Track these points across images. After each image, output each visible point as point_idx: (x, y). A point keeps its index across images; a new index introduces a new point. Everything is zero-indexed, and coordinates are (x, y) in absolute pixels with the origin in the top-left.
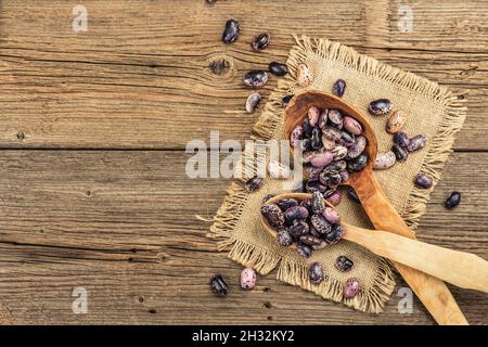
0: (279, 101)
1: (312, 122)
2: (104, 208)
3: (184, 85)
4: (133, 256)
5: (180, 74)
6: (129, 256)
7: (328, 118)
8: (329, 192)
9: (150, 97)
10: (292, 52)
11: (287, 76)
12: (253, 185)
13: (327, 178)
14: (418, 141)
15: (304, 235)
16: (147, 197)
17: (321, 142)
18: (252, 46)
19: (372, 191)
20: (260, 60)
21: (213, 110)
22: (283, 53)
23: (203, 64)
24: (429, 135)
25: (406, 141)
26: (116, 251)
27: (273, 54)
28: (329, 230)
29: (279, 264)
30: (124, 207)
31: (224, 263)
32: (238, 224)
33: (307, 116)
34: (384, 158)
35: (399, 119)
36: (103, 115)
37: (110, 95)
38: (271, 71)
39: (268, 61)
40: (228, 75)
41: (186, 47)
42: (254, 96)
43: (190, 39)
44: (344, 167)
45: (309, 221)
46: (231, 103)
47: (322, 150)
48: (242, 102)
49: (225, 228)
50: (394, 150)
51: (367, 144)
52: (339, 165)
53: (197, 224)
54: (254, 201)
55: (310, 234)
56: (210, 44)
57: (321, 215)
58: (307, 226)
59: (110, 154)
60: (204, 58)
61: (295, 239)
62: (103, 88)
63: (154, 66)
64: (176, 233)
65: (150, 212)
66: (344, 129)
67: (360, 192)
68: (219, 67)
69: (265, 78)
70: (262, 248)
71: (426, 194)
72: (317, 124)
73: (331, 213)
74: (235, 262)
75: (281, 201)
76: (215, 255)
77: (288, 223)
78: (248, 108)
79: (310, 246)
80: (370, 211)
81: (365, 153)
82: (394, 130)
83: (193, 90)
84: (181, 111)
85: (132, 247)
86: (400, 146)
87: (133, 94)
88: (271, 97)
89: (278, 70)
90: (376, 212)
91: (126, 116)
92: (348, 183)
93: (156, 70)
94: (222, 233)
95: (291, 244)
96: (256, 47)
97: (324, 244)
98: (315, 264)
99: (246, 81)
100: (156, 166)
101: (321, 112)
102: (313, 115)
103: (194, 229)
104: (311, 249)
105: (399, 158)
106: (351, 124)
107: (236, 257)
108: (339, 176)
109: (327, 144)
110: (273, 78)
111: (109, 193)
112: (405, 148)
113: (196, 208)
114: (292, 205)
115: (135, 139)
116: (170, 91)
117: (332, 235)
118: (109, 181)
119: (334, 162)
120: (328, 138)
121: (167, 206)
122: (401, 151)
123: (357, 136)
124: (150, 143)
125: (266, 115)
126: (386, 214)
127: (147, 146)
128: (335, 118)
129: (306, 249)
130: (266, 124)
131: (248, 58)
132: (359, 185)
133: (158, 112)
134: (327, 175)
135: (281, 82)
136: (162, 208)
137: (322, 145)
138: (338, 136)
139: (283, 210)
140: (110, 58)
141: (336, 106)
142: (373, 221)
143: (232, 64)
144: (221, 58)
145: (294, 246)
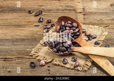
3: (27, 29)
4: (5, 60)
7: (67, 23)
15: (61, 47)
16: (12, 48)
29: (53, 60)
30: (5, 50)
31: (35, 61)
36: (2, 34)
40: (39, 27)
43: (29, 22)
63: (19, 26)
65: (13, 51)
82: (87, 34)
90: (83, 44)
92: (74, 41)
98: (65, 59)
102: (63, 23)
121: (18, 50)
122: (90, 38)
126: (86, 44)
127: (14, 39)
143: (41, 25)
144: (38, 24)
145: (58, 54)
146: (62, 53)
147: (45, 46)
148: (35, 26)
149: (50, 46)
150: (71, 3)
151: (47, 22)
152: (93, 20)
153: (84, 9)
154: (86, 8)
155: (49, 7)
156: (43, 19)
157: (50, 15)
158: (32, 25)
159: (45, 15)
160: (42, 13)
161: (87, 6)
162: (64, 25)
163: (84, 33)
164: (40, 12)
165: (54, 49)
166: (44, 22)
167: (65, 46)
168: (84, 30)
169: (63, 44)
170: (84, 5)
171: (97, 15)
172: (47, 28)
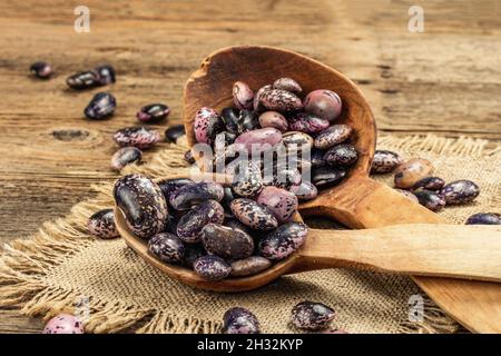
40: (85, 142)
43: (25, 117)
68: (70, 135)
72: (250, 104)
83: (12, 154)
99: (118, 134)
102: (241, 92)
132: (339, 198)
143: (95, 133)
144: (75, 129)
145: (187, 274)
146: (218, 267)
147: (101, 237)
148: (58, 135)
149: (130, 217)
150: (308, 41)
151: (144, 116)
152: (448, 116)
153: (387, 68)
154: (400, 65)
155: (165, 55)
156: (113, 102)
157: (164, 91)
158: (38, 133)
159: (133, 86)
160: (113, 80)
161: (404, 54)
162: (251, 101)
163: (391, 179)
164: (105, 72)
165: (162, 236)
166: (119, 119)
167: (245, 216)
168: (390, 158)
169: (233, 206)
170: (389, 53)
171: (469, 95)
172: (137, 145)
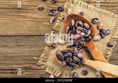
0: (61, 19)
1: (73, 25)
2: (2, 56)
3: (30, 15)
4: (12, 71)
5: (28, 11)
6: (11, 71)
7: (78, 23)
8: (79, 49)
9: (18, 19)
10: (65, 4)
11: (64, 12)
12: (53, 46)
13: (78, 44)
14: (108, 32)
15: (71, 62)
16: (17, 52)
17: (76, 31)
18: (52, 2)
19: (94, 47)
20: (55, 6)
21: (39, 23)
22: (62, 4)
23: (36, 8)
24: (111, 30)
25: (104, 32)
26: (6, 70)
27: (59, 5)
28: (79, 61)
30: (9, 55)
31: (44, 73)
32: (48, 60)
33: (71, 23)
34: (97, 37)
35: (102, 24)
36: (2, 25)
37: (5, 18)
38: (58, 10)
39: (58, 7)
40: (44, 12)
41: (30, 3)
42: (53, 18)
44: (84, 40)
45: (72, 58)
46: (45, 20)
47: (76, 34)
48: (49, 20)
49: (44, 61)
50: (100, 34)
51: (92, 32)
52: (82, 39)
53: (34, 60)
54: (53, 52)
55: (73, 62)
56: (38, 2)
57: (77, 56)
58: (72, 59)
59: (4, 37)
60: (36, 6)
61: (68, 64)
62: (3, 16)
63: (19, 9)
64: (27, 63)
65: (18, 57)
66: (84, 27)
67: (89, 48)
68: (41, 9)
69: (56, 12)
70: (56, 68)
71: (111, 49)
72: (74, 25)
73: (80, 55)
74: (47, 73)
75: (63, 51)
76: (40, 70)
77: (65, 59)
78: (51, 22)
79: (73, 67)
80: (93, 54)
81: (91, 35)
82: (100, 28)
83: (33, 17)
84: (28, 23)
85: (12, 68)
86: (102, 33)
87: (12, 18)
88: (58, 18)
89: (61, 10)
90: (95, 55)
91: (10, 25)
92: (85, 45)
93: (20, 10)
94: (43, 63)
95: (66, 66)
96: (53, 2)
97: (78, 66)
98: (75, 73)
99: (50, 13)
100: (20, 41)
101: (76, 21)
102: (73, 22)
103: (33, 62)
104: (73, 68)
105: (102, 37)
106: (86, 25)
107: (47, 71)
108: (82, 43)
109: (78, 32)
110: (59, 12)
111: (4, 51)
112: (104, 34)
113: (34, 55)
114: (66, 52)
115: (13, 33)
116: (25, 17)
117: (80, 63)
118: (4, 46)
119: (80, 38)
120: (78, 30)
121: (24, 54)
122: (103, 35)
123: (88, 29)
124: (18, 34)
125: (57, 24)
126: (98, 55)
127: (17, 35)
128: (81, 23)
129: (72, 68)
130: (57, 27)
131: (51, 6)
132: (89, 46)
133: (21, 24)
134: (78, 42)
135: (62, 13)
136: (22, 55)
137: (76, 32)
138: (82, 29)
139: (64, 54)
140: (5, 7)
141: (81, 19)
142: (94, 58)
143: (45, 7)
144: (42, 6)
167: (76, 61)
